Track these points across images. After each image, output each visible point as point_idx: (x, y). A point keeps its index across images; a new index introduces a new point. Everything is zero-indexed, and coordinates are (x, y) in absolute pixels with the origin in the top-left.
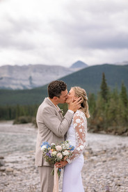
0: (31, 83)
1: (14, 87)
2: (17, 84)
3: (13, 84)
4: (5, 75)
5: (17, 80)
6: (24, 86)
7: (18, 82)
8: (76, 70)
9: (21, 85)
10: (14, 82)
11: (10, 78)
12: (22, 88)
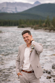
0: (16, 10)
1: (9, 12)
2: (10, 11)
3: (8, 11)
4: (5, 6)
5: (10, 9)
6: (13, 12)
7: (10, 10)
8: (36, 5)
9: (12, 11)
10: (9, 9)
11: (7, 8)
12: (12, 12)
